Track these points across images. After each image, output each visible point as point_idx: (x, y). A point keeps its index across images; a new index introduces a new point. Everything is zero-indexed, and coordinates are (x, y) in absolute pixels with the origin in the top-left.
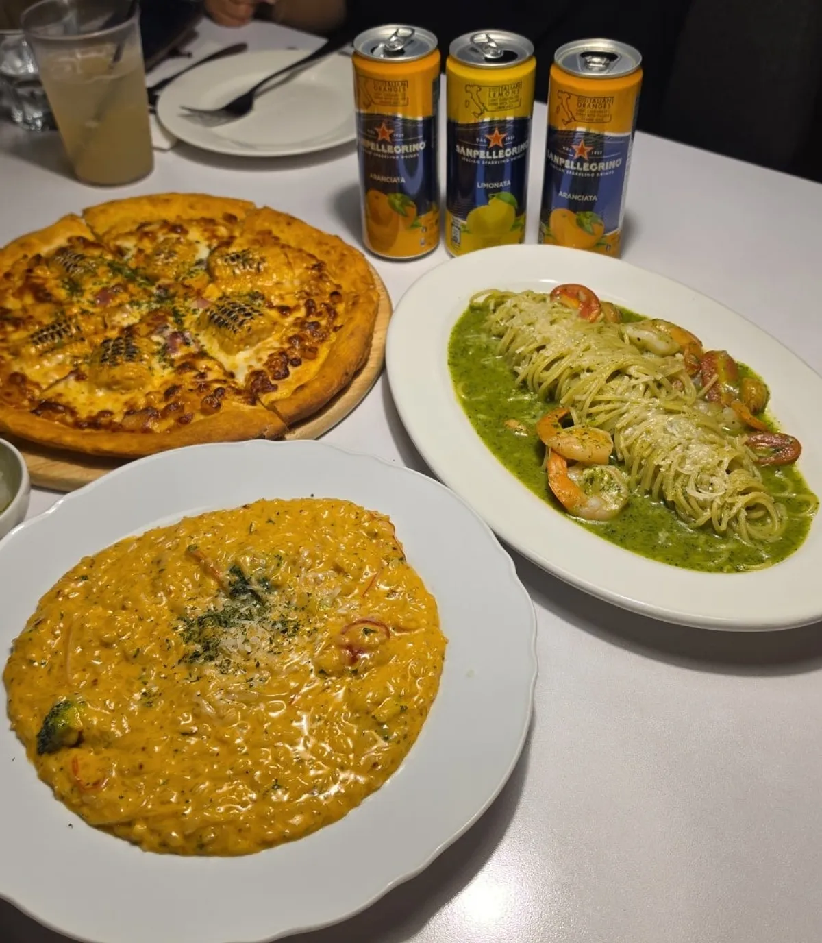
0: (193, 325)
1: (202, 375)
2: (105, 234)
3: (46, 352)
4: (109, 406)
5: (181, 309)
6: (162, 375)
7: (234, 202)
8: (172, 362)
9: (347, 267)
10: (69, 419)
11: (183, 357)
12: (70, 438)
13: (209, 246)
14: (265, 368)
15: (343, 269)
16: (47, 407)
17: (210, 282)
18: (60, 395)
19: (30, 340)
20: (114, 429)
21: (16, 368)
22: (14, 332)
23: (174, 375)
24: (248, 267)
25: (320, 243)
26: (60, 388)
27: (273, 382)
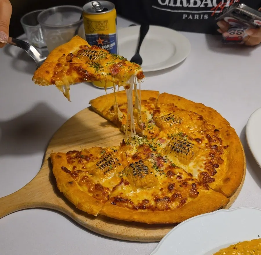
0: (162, 152)
1: (180, 177)
2: (103, 111)
3: (106, 172)
4: (146, 197)
5: (152, 144)
6: (162, 179)
7: (152, 92)
8: (163, 172)
9: (214, 117)
10: (130, 206)
11: (167, 169)
12: (136, 216)
13: (150, 113)
14: (206, 171)
15: (212, 118)
16: (117, 200)
17: (160, 131)
18: (121, 193)
19: (97, 167)
20: (153, 209)
21: (96, 182)
22: (87, 163)
23: (166, 178)
24: (175, 122)
25: (197, 107)
26: (119, 190)
27: (212, 177)
